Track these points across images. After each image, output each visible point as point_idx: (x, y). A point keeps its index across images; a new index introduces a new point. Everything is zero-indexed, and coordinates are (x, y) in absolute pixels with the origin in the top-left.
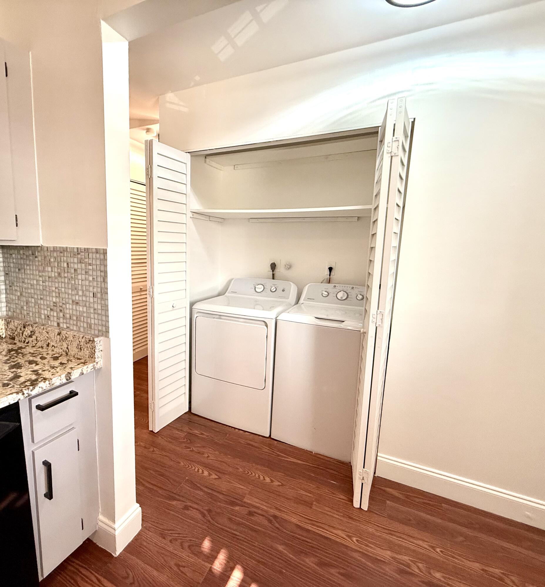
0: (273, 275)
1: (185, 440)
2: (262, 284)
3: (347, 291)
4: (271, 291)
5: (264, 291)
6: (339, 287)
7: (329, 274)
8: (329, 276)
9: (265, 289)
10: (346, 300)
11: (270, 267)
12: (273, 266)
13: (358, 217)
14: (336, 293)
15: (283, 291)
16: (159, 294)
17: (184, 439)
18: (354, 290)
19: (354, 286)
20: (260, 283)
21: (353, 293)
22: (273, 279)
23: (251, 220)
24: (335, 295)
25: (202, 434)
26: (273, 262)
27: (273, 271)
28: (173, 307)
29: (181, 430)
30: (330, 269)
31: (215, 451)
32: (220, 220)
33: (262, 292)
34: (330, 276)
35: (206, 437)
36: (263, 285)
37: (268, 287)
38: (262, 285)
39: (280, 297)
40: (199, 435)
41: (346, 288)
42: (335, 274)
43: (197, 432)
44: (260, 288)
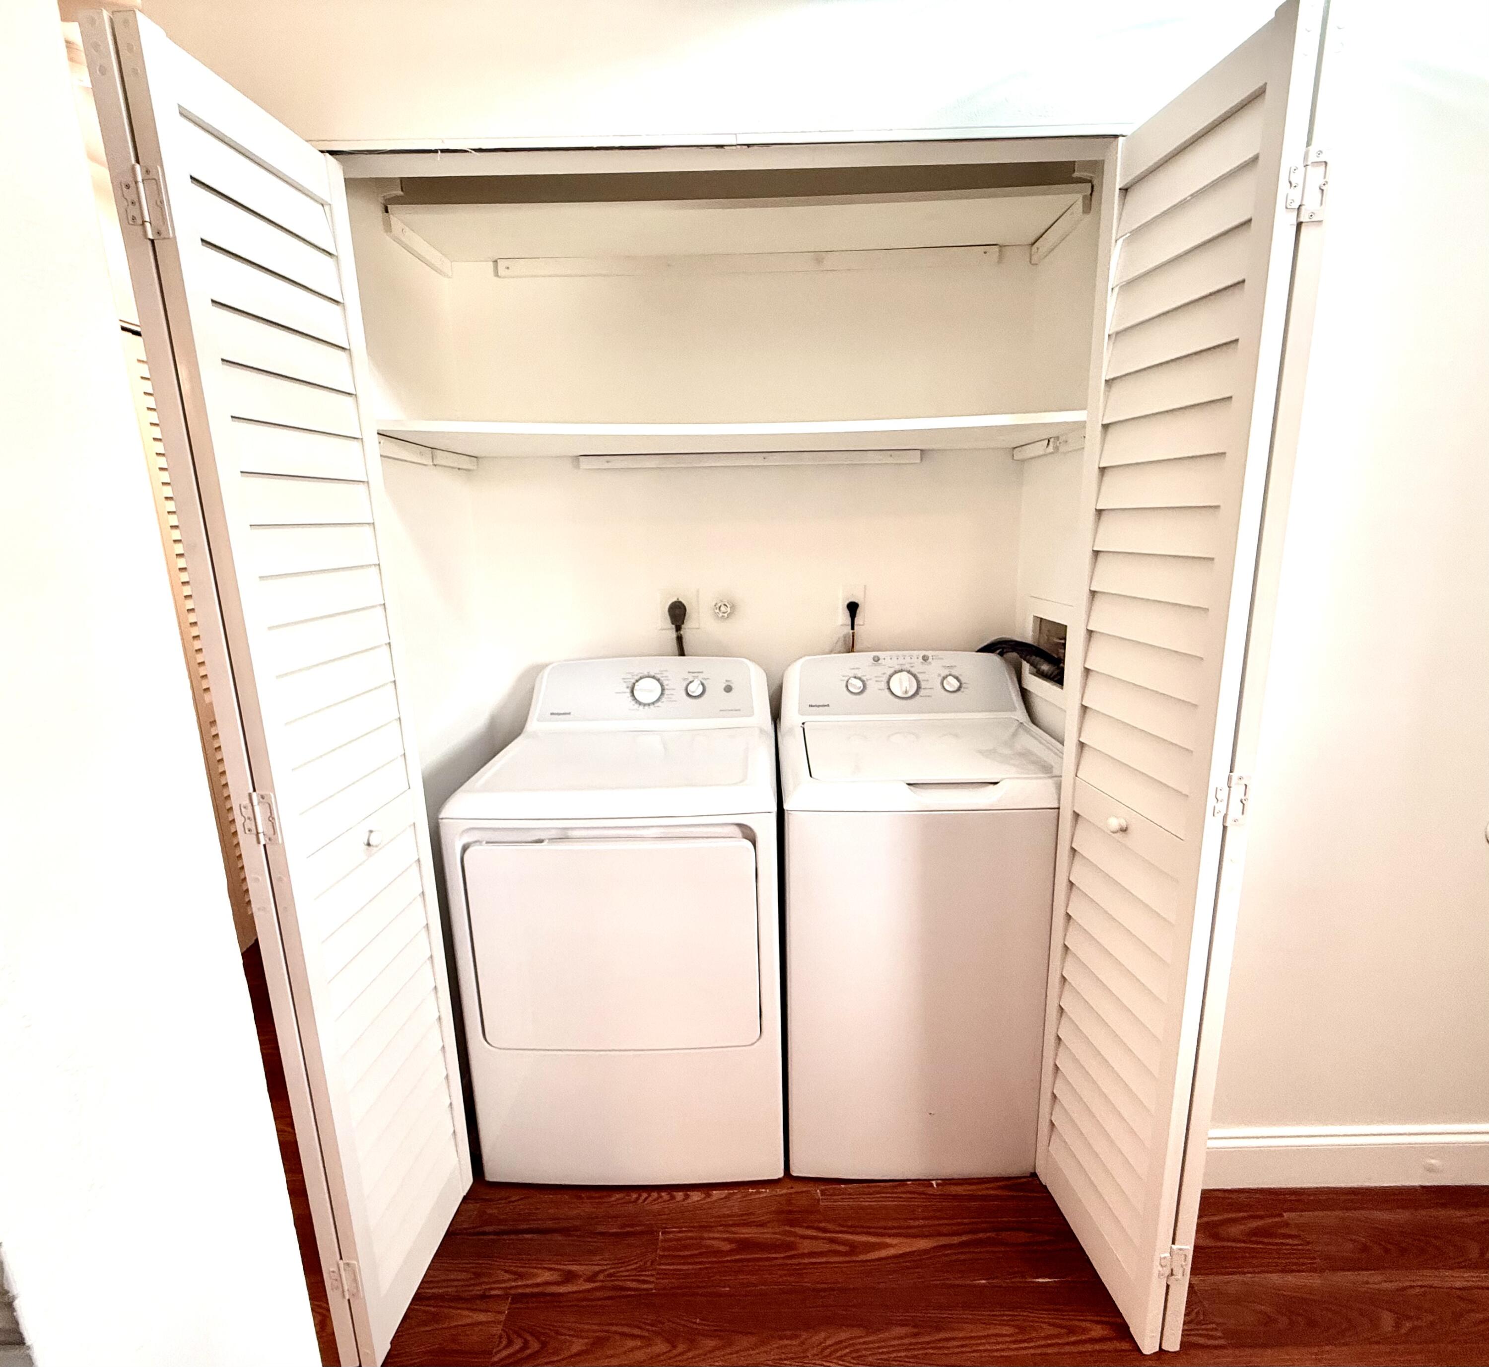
0: (680, 639)
1: (518, 1344)
2: (652, 674)
3: (913, 670)
4: (688, 694)
5: (663, 699)
6: (890, 660)
7: (849, 622)
8: (850, 627)
9: (666, 692)
10: (918, 698)
11: (668, 617)
12: (677, 611)
13: (921, 450)
14: (885, 679)
15: (728, 689)
16: (302, 814)
17: (510, 1343)
18: (930, 663)
19: (929, 653)
20: (646, 673)
21: (932, 673)
22: (682, 653)
23: (585, 463)
24: (883, 685)
25: (569, 1277)
26: (675, 599)
27: (678, 628)
28: (369, 844)
29: (484, 1297)
30: (853, 608)
31: (648, 1342)
32: (465, 463)
33: (659, 704)
34: (853, 628)
35: (589, 1286)
36: (658, 676)
37: (675, 686)
38: (653, 677)
39: (724, 712)
40: (562, 1289)
41: (908, 659)
42: (864, 621)
43: (546, 1276)
44: (648, 690)
